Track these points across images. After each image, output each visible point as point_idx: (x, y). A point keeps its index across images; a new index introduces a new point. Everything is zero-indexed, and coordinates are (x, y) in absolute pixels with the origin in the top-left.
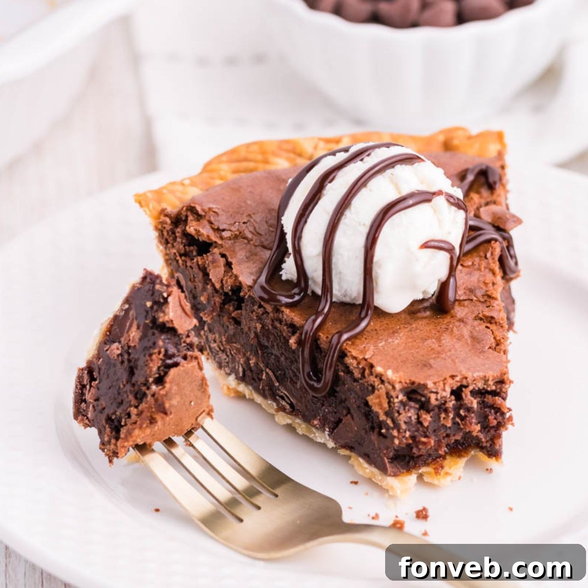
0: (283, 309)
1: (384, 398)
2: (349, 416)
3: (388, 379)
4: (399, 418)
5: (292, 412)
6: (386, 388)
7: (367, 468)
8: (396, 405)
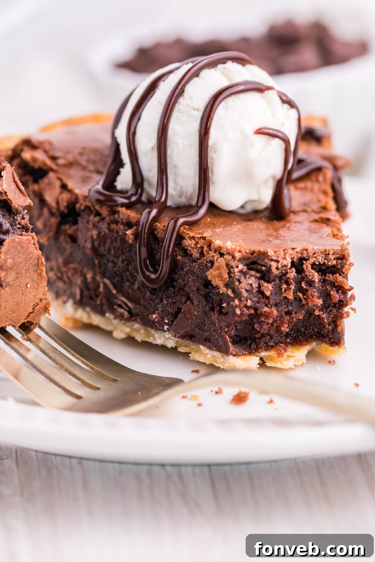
0: (120, 209)
1: (223, 269)
2: (188, 303)
3: (227, 249)
4: (239, 287)
5: (132, 317)
6: (225, 260)
7: (208, 354)
8: (236, 274)
